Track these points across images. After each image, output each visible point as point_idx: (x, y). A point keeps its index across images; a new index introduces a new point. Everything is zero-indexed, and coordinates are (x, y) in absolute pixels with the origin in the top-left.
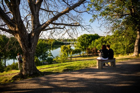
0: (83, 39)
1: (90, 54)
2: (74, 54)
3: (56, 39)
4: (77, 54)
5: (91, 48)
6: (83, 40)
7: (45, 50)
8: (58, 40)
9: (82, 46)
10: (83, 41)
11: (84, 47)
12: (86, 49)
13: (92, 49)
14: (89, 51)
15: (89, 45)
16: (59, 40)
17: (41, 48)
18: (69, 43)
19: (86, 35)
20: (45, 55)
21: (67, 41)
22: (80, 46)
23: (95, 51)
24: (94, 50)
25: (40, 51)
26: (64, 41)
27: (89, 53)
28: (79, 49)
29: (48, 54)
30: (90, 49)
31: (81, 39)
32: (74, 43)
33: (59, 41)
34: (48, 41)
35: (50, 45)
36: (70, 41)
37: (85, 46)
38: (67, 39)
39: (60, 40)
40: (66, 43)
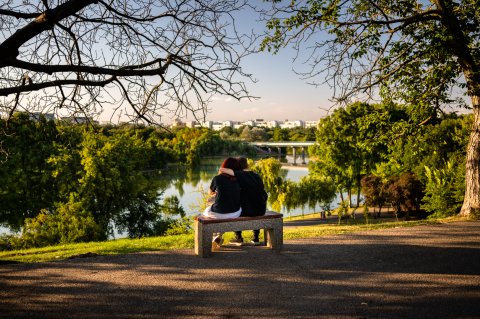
0: (345, 127)
1: (384, 210)
2: (295, 205)
3: (216, 128)
4: (312, 205)
5: (387, 176)
6: (348, 133)
7: (146, 183)
8: (223, 130)
9: (338, 164)
10: (350, 138)
11: (350, 171)
12: (363, 182)
13: (392, 182)
14: (376, 193)
15: (378, 160)
16: (230, 130)
17: (122, 169)
18: (284, 150)
19: (362, 105)
20: (141, 208)
21: (271, 136)
22: (333, 165)
23: (406, 192)
24: (399, 189)
25: (119, 184)
26: (255, 140)
27: (374, 204)
28: (322, 178)
29: (161, 203)
30: (385, 181)
31: (339, 129)
32: (306, 148)
33: (231, 138)
34: (171, 136)
35: (183, 158)
36: (286, 139)
37: (357, 168)
38: (273, 129)
39: (238, 133)
40: (265, 148)
